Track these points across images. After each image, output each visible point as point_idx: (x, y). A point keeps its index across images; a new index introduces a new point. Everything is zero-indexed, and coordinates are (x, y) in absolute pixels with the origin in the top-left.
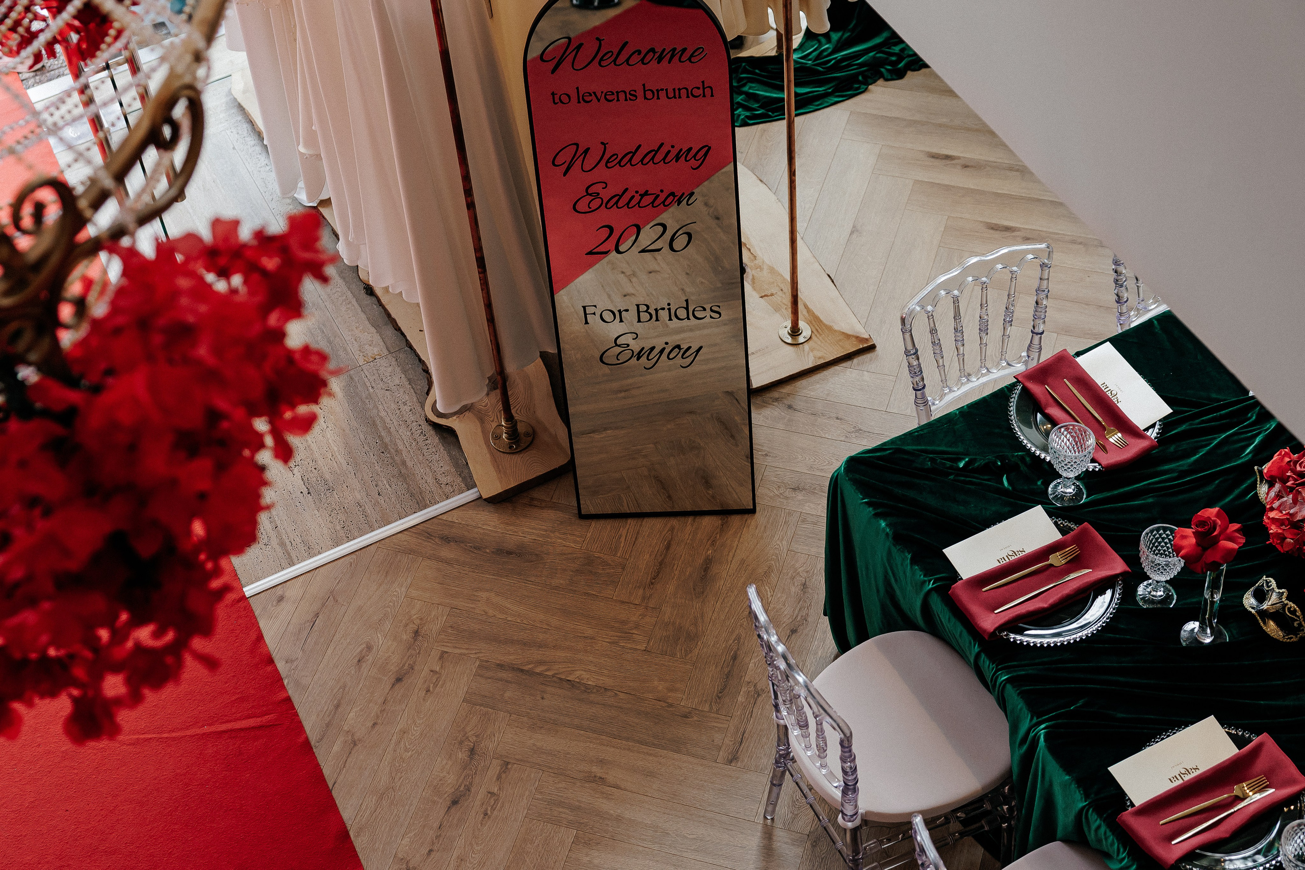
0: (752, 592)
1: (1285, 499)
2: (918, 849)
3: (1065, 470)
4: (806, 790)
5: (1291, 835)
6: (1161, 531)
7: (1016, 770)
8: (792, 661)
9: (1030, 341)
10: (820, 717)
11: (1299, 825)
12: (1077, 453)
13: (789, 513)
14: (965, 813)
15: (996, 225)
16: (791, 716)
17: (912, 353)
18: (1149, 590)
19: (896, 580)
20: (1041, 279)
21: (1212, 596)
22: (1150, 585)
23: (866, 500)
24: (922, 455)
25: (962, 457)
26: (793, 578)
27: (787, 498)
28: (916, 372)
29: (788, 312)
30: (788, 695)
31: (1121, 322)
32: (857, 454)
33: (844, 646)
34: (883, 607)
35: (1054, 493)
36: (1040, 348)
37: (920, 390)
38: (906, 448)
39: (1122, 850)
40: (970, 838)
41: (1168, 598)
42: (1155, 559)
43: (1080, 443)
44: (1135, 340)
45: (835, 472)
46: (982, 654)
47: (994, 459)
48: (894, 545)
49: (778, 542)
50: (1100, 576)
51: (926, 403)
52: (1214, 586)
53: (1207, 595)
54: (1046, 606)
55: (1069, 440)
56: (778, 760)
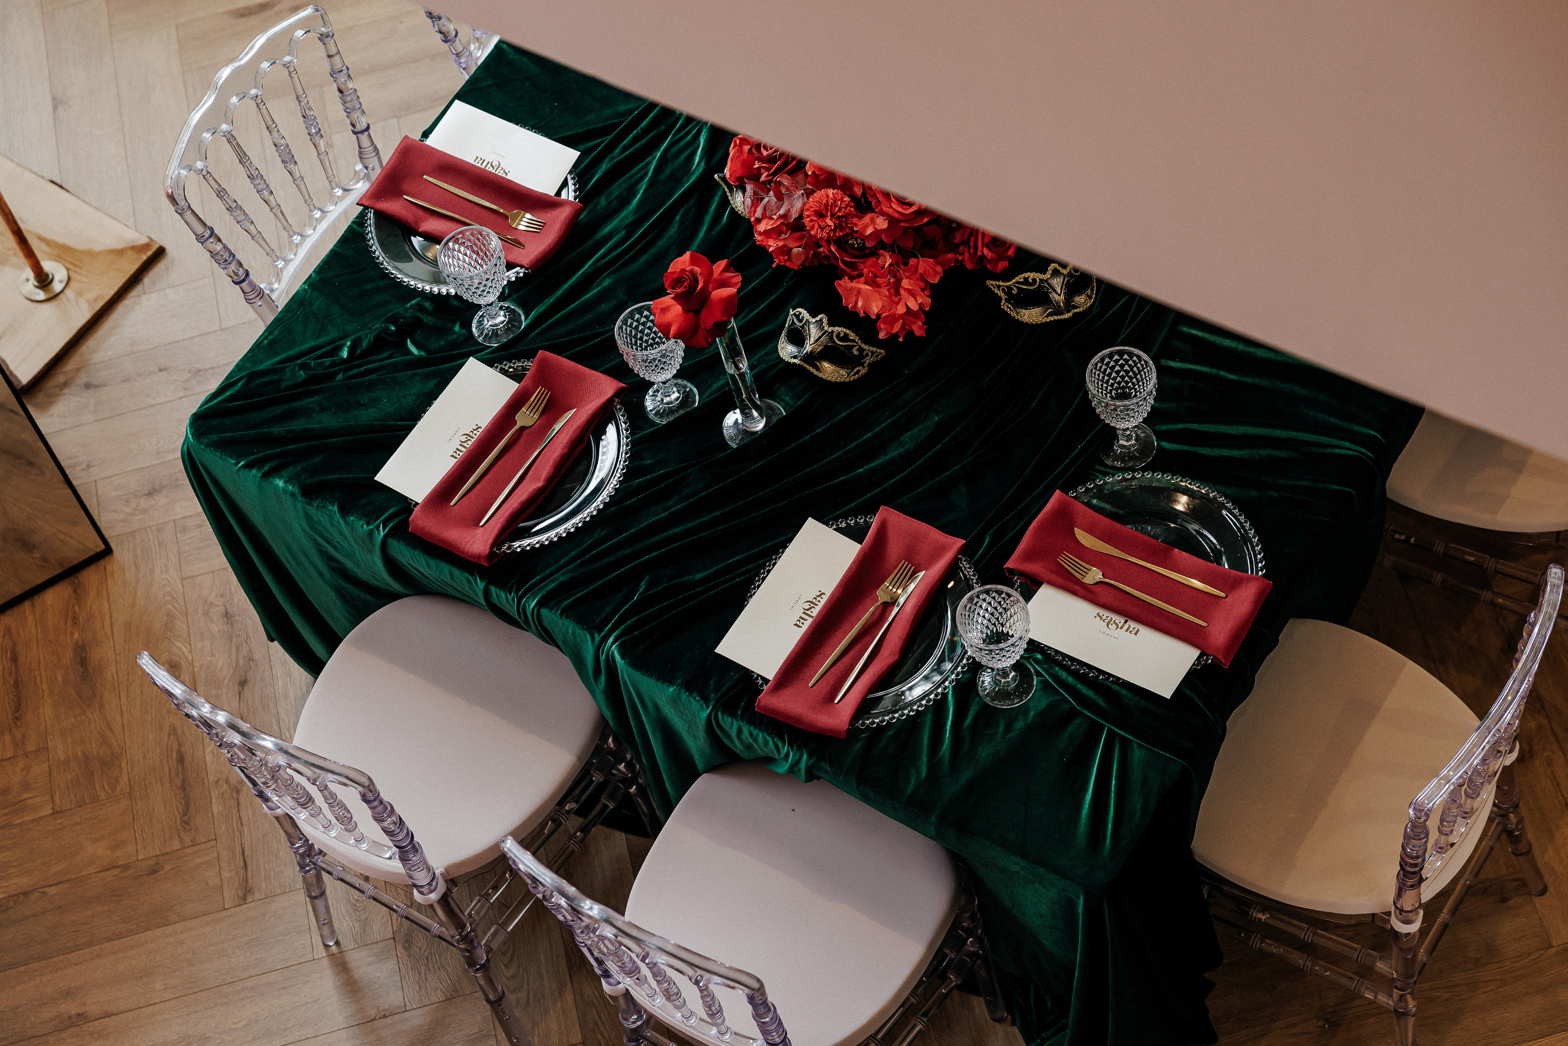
0: (146, 662)
1: (766, 200)
2: (529, 881)
3: (479, 296)
4: (357, 882)
5: (967, 617)
6: (637, 316)
7: (608, 714)
8: (245, 727)
9: (357, 145)
10: (320, 780)
11: (971, 600)
12: (484, 266)
13: (159, 530)
14: (574, 802)
15: (246, 8)
16: (284, 798)
17: (207, 235)
18: (658, 398)
19: (336, 548)
20: (329, 56)
21: (738, 368)
22: (658, 391)
23: (242, 463)
24: (287, 367)
25: (342, 342)
26: (207, 613)
27: (145, 511)
28: (226, 258)
29: (20, 258)
30: (266, 773)
31: (464, 66)
32: (200, 408)
33: (314, 666)
34: (339, 592)
35: (482, 333)
36: (376, 149)
37: (244, 281)
38: (261, 367)
39: (780, 745)
40: (599, 827)
41: (687, 398)
42: (647, 355)
43: (481, 250)
44: (490, 82)
45: (183, 446)
46: (491, 587)
47: (383, 325)
48: (310, 504)
49: (164, 576)
50: (590, 412)
51: (261, 294)
52: (734, 354)
53: (730, 370)
54: (540, 484)
55: (465, 254)
56: (302, 863)
